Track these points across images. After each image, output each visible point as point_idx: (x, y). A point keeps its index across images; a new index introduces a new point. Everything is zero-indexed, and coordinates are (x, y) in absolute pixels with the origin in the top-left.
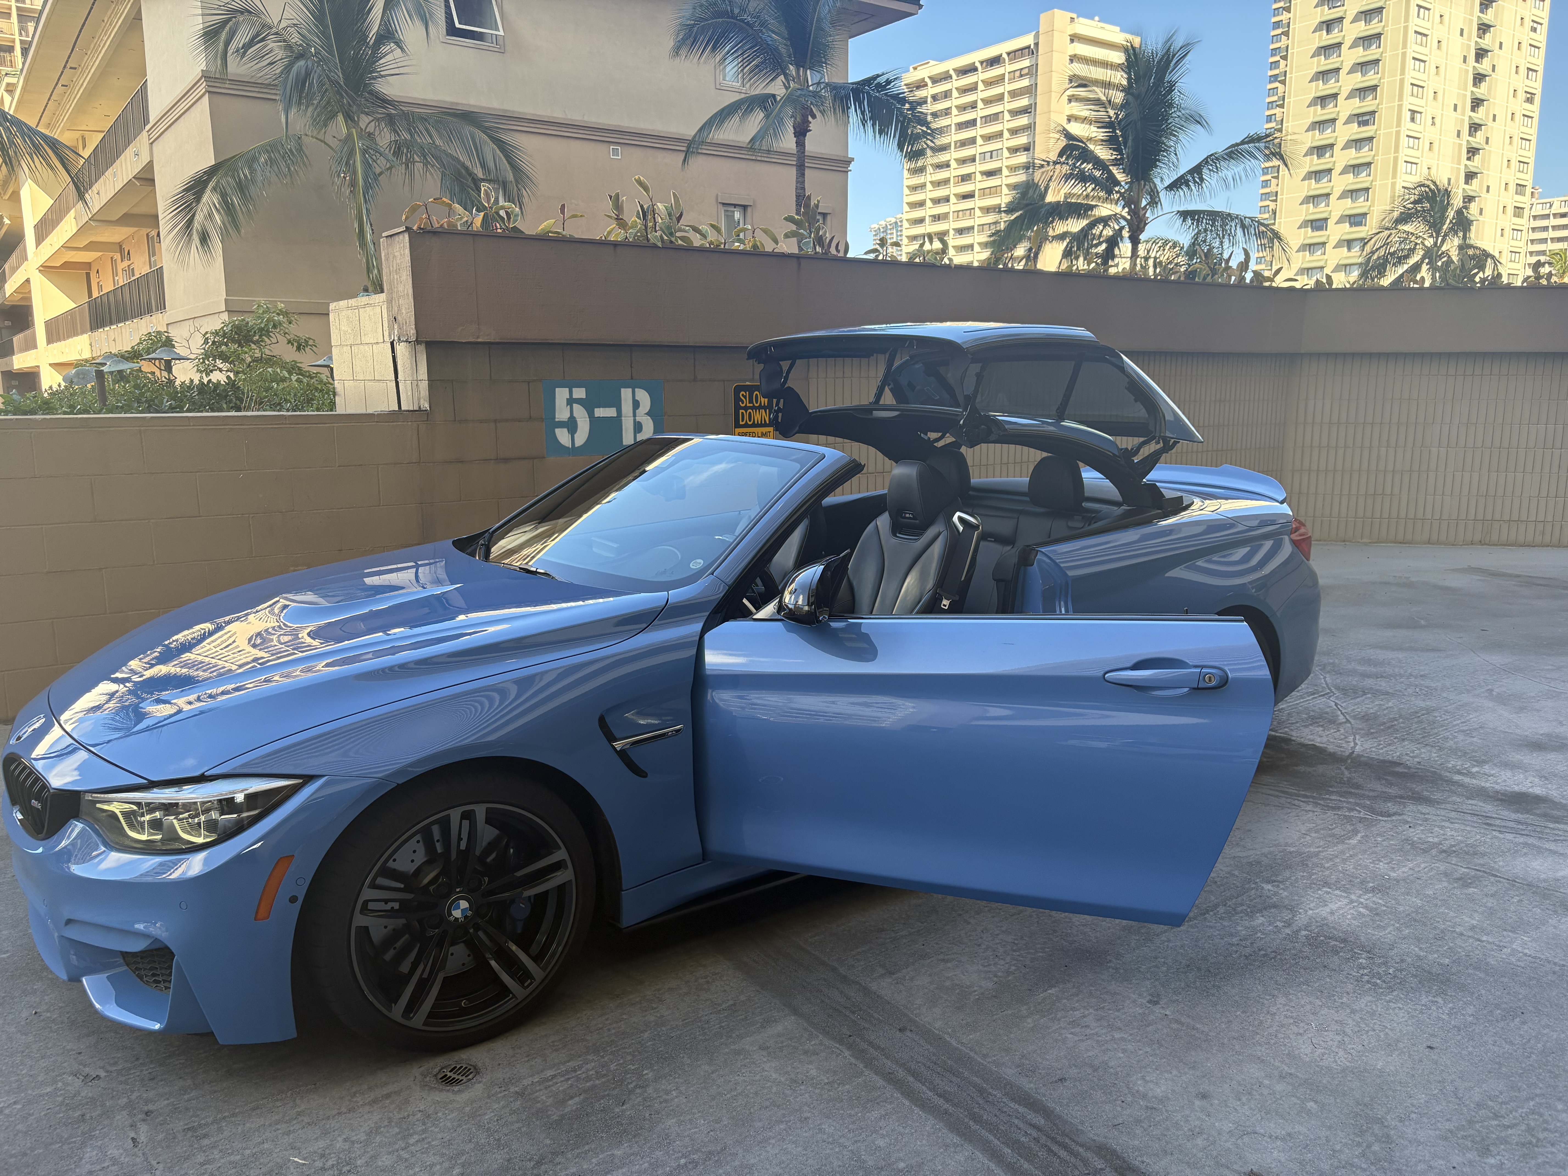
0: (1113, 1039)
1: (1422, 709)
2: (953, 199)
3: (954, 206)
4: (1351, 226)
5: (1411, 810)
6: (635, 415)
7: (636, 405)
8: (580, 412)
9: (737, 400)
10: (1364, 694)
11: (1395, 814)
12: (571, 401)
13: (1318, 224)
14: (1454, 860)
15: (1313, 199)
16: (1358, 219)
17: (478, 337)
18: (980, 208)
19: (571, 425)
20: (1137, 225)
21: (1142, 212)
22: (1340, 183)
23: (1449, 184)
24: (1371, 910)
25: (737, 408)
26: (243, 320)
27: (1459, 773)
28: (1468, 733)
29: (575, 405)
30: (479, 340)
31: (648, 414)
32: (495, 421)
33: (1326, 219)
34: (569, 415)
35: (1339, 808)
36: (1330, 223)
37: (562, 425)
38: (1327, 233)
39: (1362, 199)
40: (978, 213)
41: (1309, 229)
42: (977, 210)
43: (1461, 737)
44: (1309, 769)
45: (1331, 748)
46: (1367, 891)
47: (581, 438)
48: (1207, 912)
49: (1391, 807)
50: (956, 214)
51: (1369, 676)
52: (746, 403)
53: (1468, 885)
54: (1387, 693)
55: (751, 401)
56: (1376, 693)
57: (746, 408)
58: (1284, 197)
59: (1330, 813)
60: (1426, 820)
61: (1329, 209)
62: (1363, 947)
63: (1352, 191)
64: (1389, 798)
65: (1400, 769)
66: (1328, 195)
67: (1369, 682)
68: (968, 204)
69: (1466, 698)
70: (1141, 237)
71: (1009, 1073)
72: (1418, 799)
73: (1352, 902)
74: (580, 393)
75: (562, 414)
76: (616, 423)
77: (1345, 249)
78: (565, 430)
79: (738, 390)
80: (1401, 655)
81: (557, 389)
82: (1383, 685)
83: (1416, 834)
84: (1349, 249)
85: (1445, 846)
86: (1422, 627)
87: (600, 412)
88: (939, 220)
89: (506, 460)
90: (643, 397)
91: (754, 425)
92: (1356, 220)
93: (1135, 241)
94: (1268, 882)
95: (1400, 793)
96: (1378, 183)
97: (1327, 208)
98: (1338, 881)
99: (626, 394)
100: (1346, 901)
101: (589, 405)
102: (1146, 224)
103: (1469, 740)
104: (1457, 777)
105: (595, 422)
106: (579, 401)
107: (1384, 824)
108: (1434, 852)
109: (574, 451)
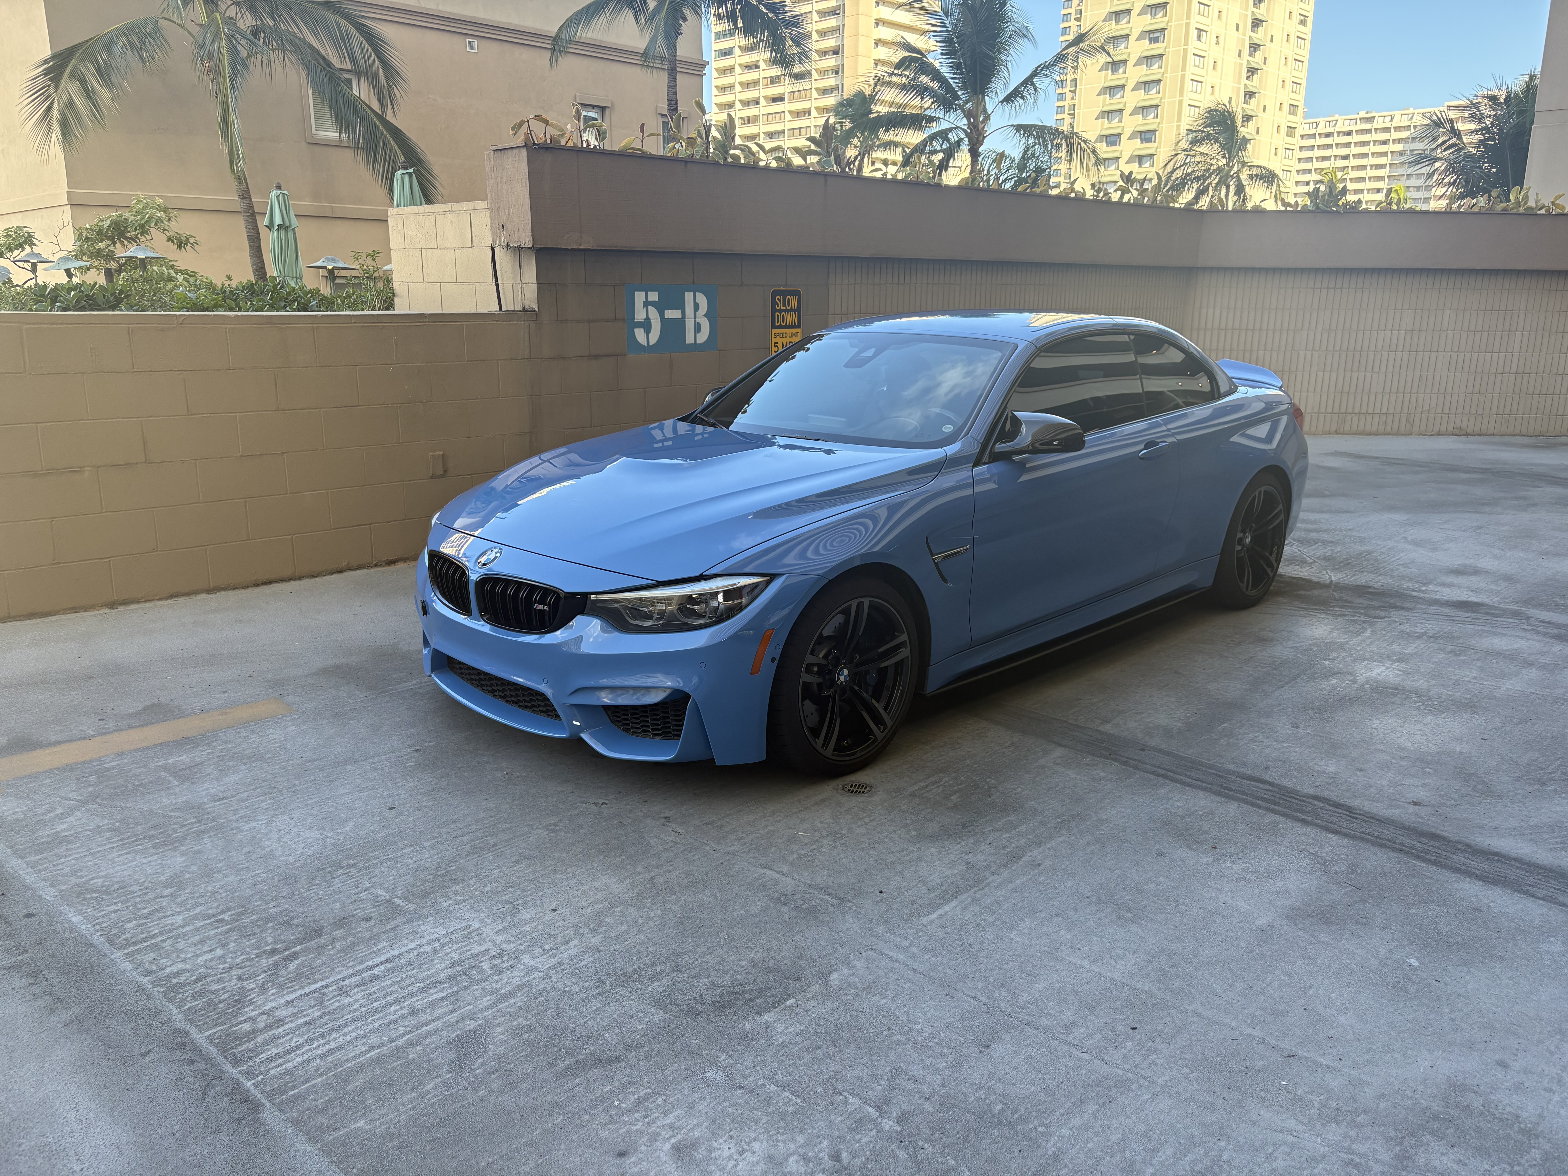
0: (1283, 747)
1: (1364, 552)
2: (762, 102)
3: (765, 108)
4: (1142, 142)
5: (1395, 615)
6: (695, 317)
7: (696, 307)
8: (653, 313)
9: (774, 303)
10: (1316, 543)
11: (1385, 617)
12: (647, 304)
13: (1113, 139)
14: (1442, 642)
15: (1107, 114)
16: (1148, 136)
17: (580, 245)
18: (790, 112)
19: (646, 325)
20: (976, 138)
21: (981, 126)
22: (1132, 99)
23: (1230, 103)
24: (1403, 672)
25: (774, 310)
26: (121, 216)
27: (1413, 590)
28: (1406, 565)
29: (650, 307)
30: (582, 247)
31: (705, 315)
32: (589, 321)
33: (1119, 135)
34: (645, 317)
35: (1345, 616)
36: (1123, 138)
37: (639, 325)
38: (1121, 148)
39: (1152, 116)
40: (788, 117)
41: (1104, 143)
42: (787, 113)
43: (1402, 569)
44: (1308, 593)
45: (1315, 579)
46: (1394, 661)
47: (654, 337)
48: (1296, 678)
49: (1379, 612)
50: (765, 117)
51: (1311, 531)
52: (780, 306)
53: (1459, 655)
54: (1332, 542)
55: (784, 305)
56: (1325, 543)
57: (780, 311)
58: (1081, 111)
59: (1339, 619)
60: (1409, 619)
61: (1122, 124)
62: (1411, 692)
63: (1143, 108)
64: (1375, 608)
65: (1370, 590)
66: (1121, 111)
67: (1314, 535)
68: (778, 107)
69: (1390, 544)
70: (980, 150)
71: (1231, 767)
72: (1396, 608)
73: (1388, 668)
74: (654, 296)
75: (640, 316)
76: (680, 323)
77: (1137, 164)
78: (642, 330)
79: (775, 294)
80: (1326, 516)
81: (636, 293)
82: (1325, 536)
83: (1406, 628)
84: (1140, 165)
85: (1431, 633)
86: (1328, 496)
87: (670, 314)
88: (749, 123)
89: (597, 357)
90: (702, 299)
91: (786, 327)
92: (1147, 136)
93: (974, 153)
94: (1326, 660)
95: (1381, 604)
96: (1166, 100)
97: (1120, 124)
98: (1371, 657)
99: (689, 296)
100: (1384, 668)
101: (660, 307)
102: (984, 138)
103: (1408, 571)
104: (1414, 594)
105: (664, 322)
106: (653, 303)
107: (1381, 624)
108: (1425, 637)
109: (649, 349)
